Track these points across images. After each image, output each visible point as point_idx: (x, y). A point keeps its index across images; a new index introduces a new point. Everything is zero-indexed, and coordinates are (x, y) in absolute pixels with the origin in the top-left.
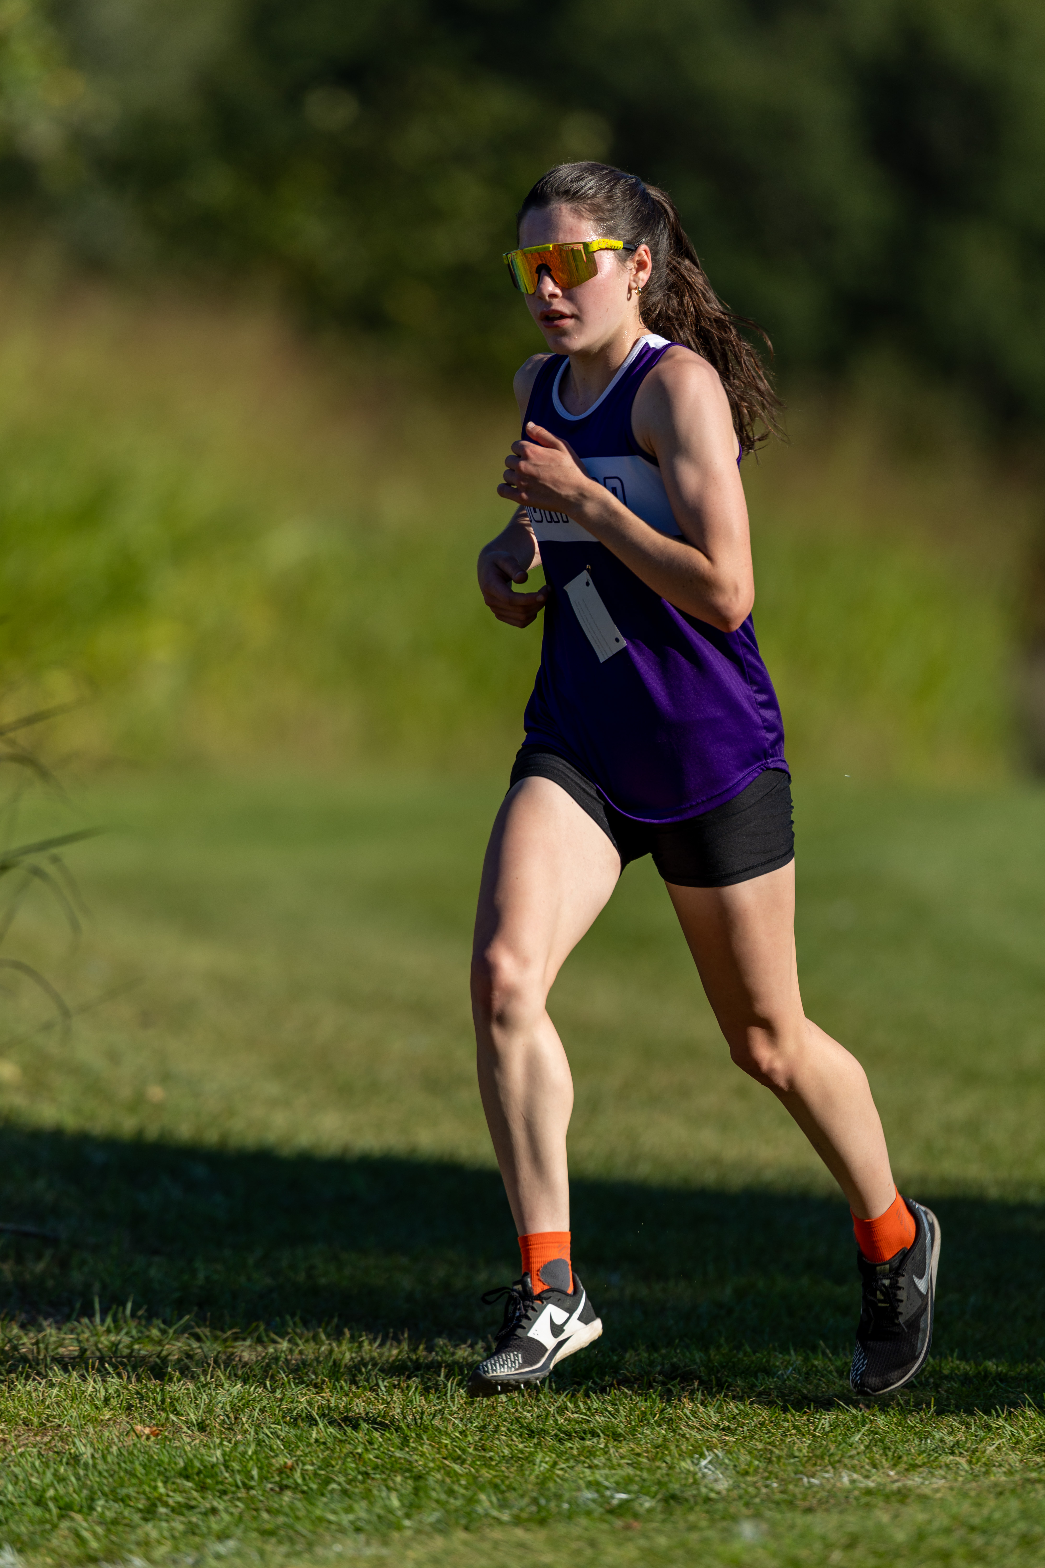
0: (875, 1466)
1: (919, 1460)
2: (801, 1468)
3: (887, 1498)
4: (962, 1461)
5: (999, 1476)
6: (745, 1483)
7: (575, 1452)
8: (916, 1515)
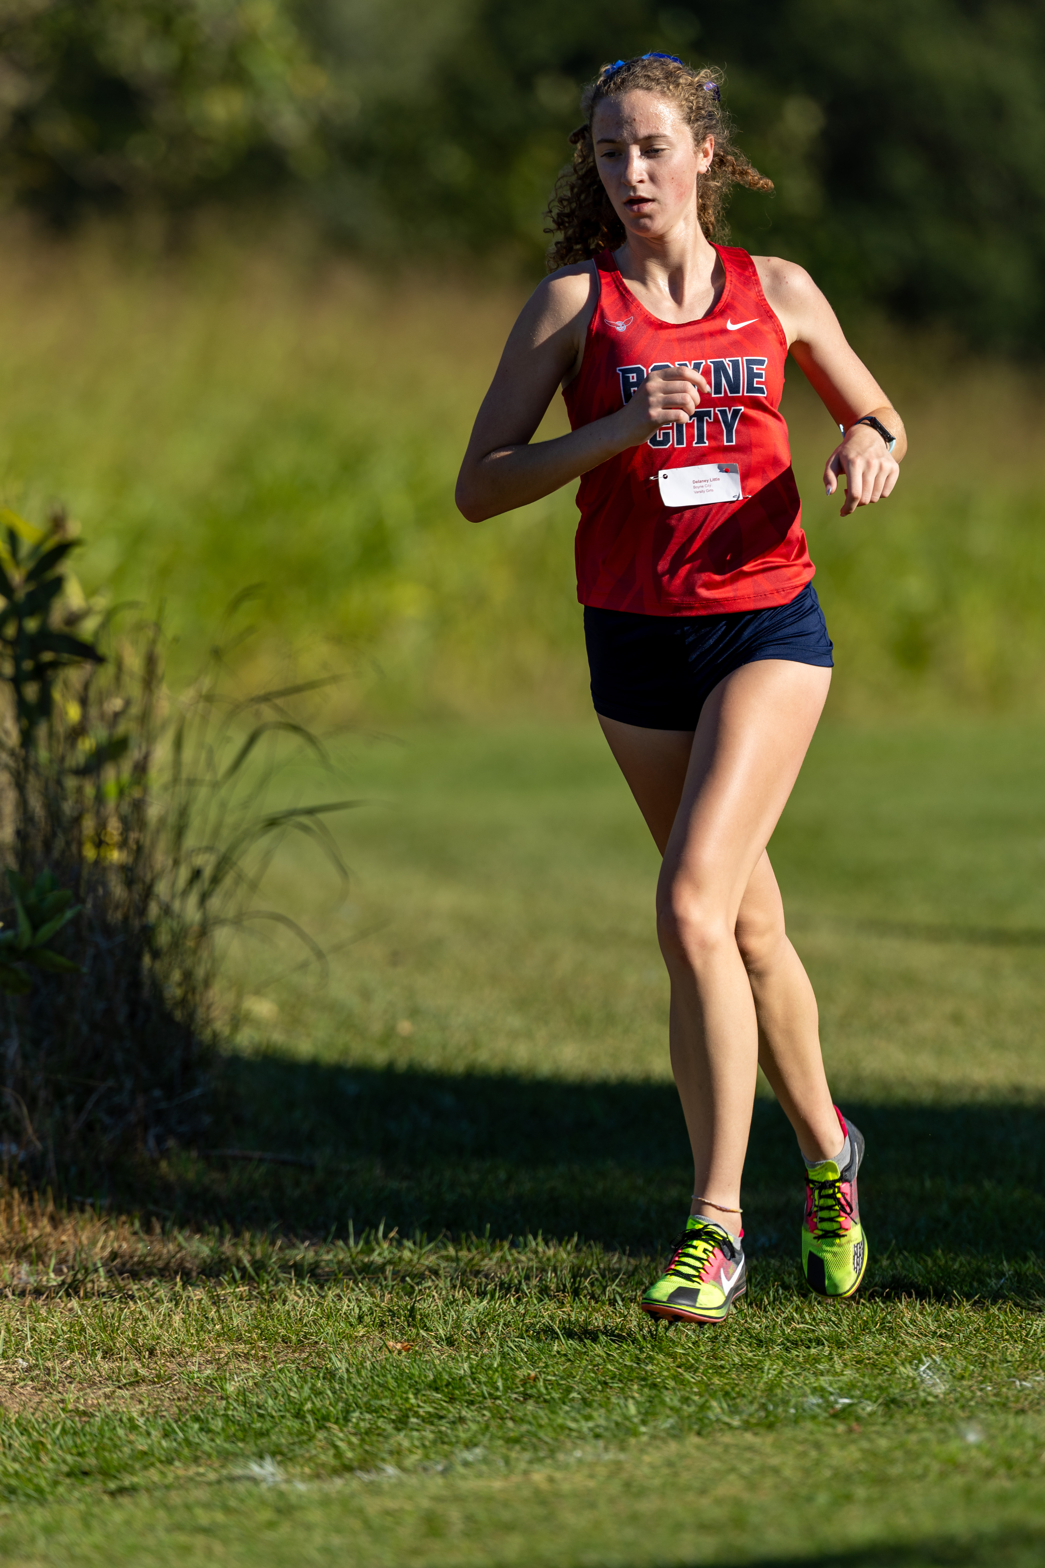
2: (1013, 1372)
6: (960, 1387)
7: (801, 1359)
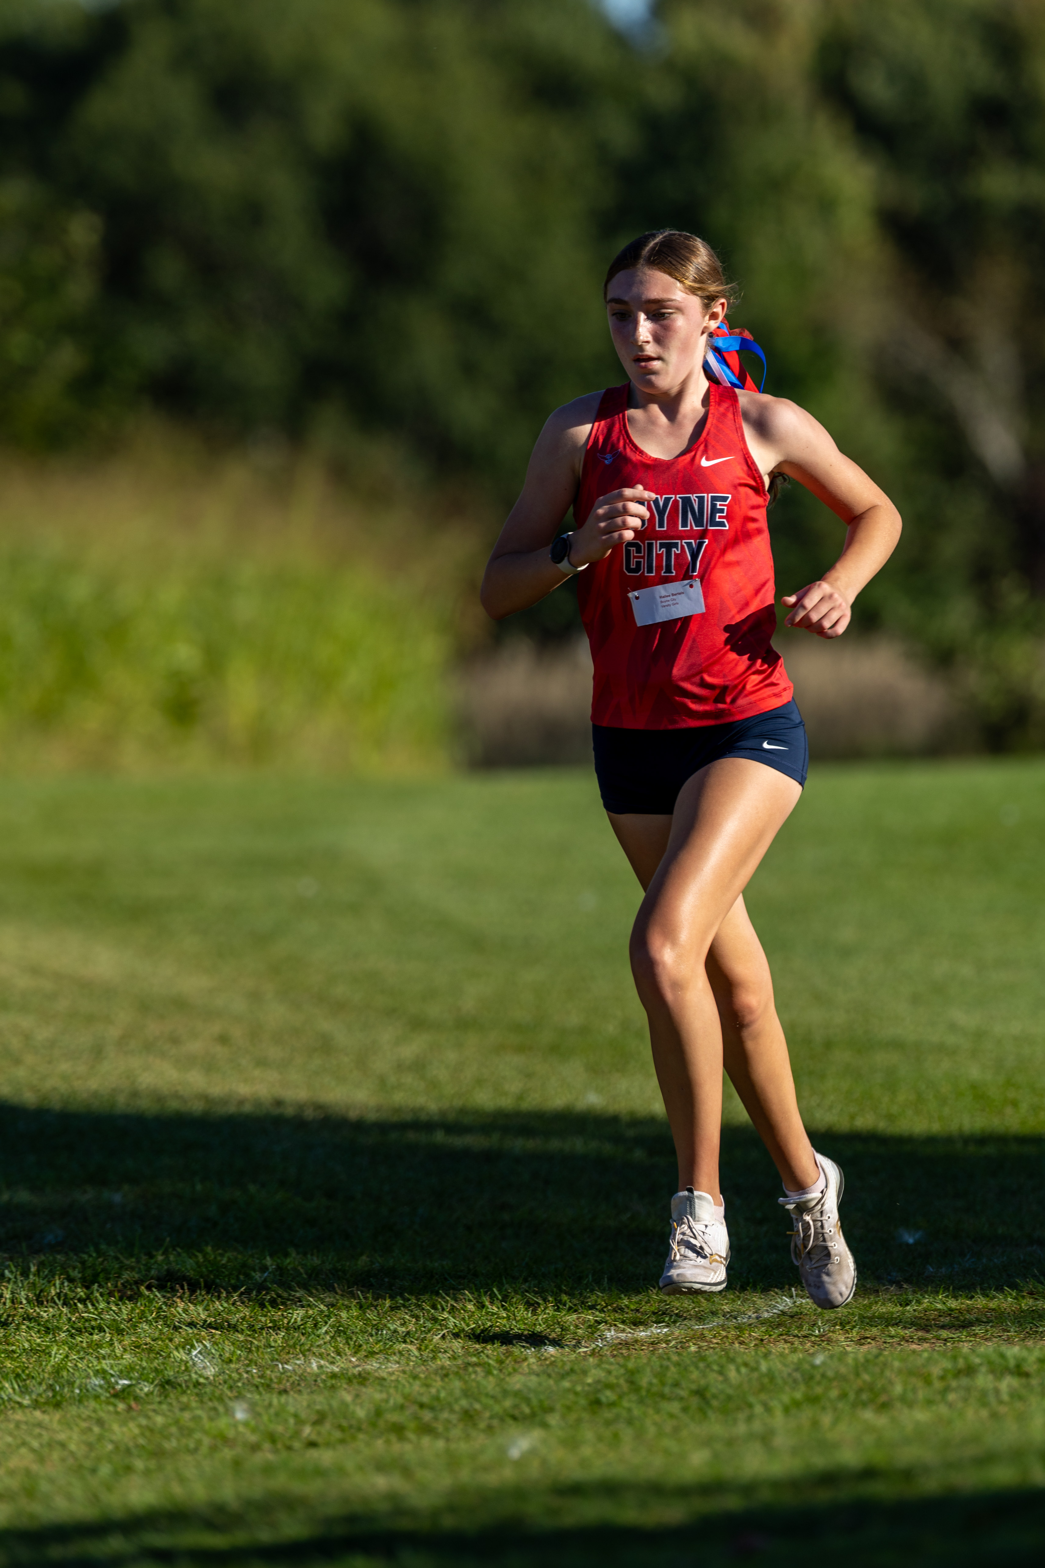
0: (339, 1354)
1: (377, 1348)
3: (350, 1381)
4: (413, 1348)
5: (444, 1360)
6: (228, 1370)
7: (84, 1345)
8: (373, 1394)
